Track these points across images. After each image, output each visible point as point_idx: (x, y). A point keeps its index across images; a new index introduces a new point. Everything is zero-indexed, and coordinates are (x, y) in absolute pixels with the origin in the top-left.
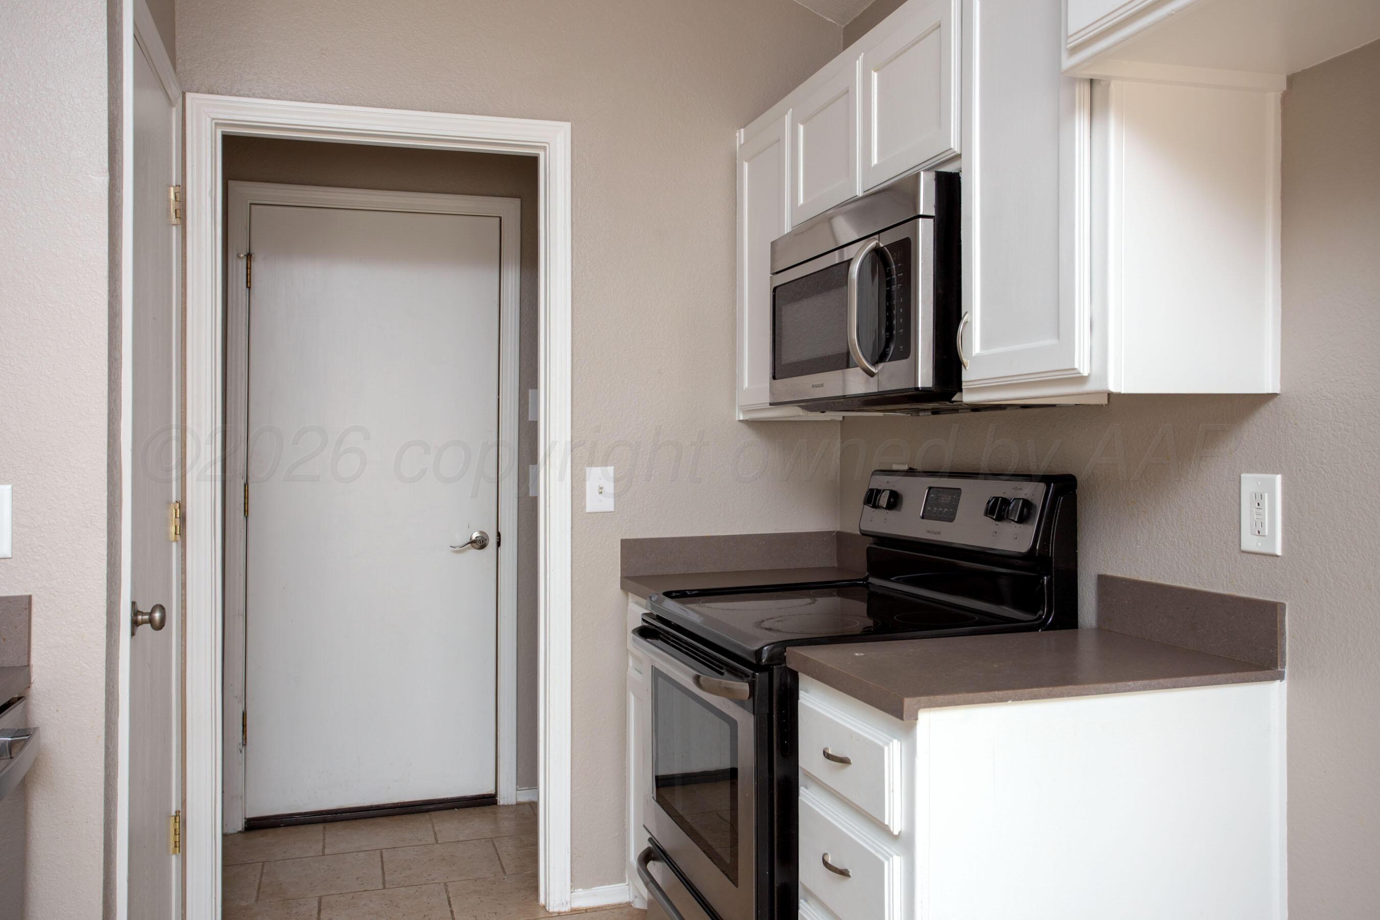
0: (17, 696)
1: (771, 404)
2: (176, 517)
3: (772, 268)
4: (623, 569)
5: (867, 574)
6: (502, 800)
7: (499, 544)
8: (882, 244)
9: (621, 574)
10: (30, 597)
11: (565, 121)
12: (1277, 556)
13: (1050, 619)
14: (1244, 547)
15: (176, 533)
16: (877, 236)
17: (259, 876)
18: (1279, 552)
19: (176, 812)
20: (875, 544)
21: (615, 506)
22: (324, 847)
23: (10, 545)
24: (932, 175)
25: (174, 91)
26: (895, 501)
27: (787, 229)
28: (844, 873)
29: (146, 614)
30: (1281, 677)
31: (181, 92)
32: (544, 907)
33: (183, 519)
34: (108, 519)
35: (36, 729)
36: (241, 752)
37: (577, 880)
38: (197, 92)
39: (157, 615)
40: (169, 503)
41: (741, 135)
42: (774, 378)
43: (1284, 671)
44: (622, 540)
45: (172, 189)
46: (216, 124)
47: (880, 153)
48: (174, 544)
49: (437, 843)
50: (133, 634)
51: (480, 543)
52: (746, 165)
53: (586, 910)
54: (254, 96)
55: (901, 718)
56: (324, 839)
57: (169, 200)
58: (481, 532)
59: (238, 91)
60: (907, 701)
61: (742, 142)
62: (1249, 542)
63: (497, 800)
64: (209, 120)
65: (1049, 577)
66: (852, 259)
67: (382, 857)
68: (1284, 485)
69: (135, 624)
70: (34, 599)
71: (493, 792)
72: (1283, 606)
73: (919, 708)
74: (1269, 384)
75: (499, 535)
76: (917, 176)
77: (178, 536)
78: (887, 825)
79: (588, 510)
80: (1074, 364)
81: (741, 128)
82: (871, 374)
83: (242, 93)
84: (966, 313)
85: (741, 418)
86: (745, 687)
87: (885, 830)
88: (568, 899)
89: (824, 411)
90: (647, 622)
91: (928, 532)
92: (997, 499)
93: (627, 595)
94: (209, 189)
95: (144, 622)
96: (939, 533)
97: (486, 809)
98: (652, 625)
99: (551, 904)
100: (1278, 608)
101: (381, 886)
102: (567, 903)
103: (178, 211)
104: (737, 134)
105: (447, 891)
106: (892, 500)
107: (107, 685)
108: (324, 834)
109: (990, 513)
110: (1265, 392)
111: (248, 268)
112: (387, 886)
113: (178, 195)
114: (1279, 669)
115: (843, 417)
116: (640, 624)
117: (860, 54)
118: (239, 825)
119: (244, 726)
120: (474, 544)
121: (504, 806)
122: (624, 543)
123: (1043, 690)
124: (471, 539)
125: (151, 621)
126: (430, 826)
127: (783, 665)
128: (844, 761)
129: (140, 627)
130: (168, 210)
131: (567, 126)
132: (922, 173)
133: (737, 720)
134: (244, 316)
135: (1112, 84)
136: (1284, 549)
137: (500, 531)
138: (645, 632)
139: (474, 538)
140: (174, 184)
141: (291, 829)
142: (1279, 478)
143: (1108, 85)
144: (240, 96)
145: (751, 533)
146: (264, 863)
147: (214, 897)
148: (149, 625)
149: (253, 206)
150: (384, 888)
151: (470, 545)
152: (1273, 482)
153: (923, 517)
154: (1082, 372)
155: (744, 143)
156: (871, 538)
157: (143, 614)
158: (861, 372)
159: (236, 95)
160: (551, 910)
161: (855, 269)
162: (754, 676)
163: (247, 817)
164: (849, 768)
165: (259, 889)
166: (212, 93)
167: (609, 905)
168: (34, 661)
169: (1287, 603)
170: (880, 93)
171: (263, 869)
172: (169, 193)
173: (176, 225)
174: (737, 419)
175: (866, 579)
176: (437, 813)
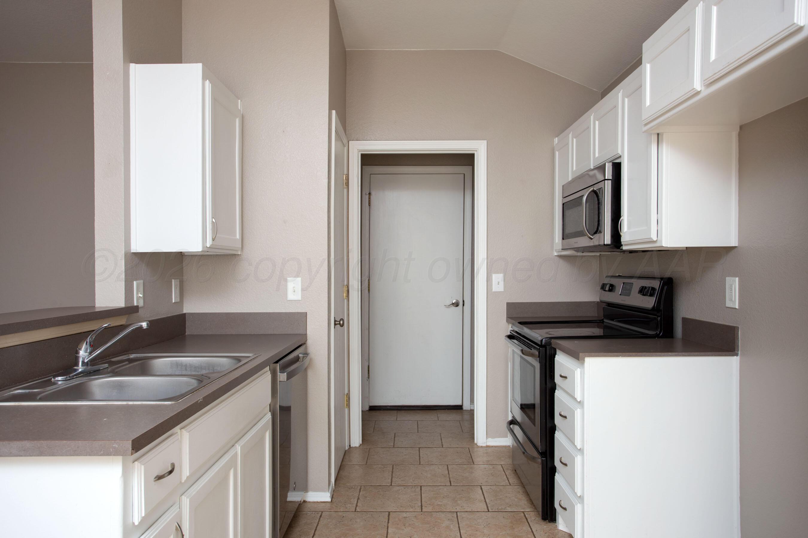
0: (303, 343)
1: (562, 249)
2: (346, 290)
3: (563, 196)
4: (507, 314)
5: (603, 318)
6: (465, 408)
7: (463, 305)
8: (595, 188)
9: (507, 316)
10: (306, 313)
11: (484, 140)
12: (737, 309)
13: (661, 334)
14: (727, 305)
15: (346, 296)
16: (593, 186)
17: (374, 424)
18: (737, 307)
19: (347, 394)
20: (606, 306)
21: (504, 289)
22: (397, 418)
23: (301, 297)
24: (611, 164)
25: (345, 141)
26: (612, 288)
27: (570, 179)
28: (565, 417)
29: (338, 321)
30: (737, 355)
31: (347, 141)
32: (476, 444)
33: (348, 291)
34: (328, 289)
35: (309, 353)
36: (368, 380)
37: (488, 435)
38: (353, 140)
39: (341, 322)
40: (344, 285)
41: (556, 140)
42: (563, 239)
43: (738, 353)
44: (507, 303)
45: (345, 176)
46: (359, 151)
47: (599, 153)
48: (345, 300)
49: (438, 420)
50: (334, 328)
51: (456, 305)
52: (557, 153)
53: (492, 447)
54: (371, 140)
55: (579, 360)
56: (397, 415)
57: (344, 179)
58: (457, 300)
59: (366, 139)
60: (581, 354)
61: (557, 143)
62: (729, 304)
63: (462, 408)
64: (357, 150)
65: (661, 317)
66: (583, 195)
67: (418, 423)
68: (739, 281)
69: (335, 324)
70: (307, 313)
71: (461, 404)
72: (738, 328)
73: (585, 357)
74: (733, 242)
75: (463, 301)
76: (605, 164)
77: (347, 297)
78: (576, 398)
79: (493, 291)
80: (651, 236)
81: (556, 137)
82: (591, 239)
83: (367, 139)
84: (622, 216)
85: (556, 255)
86: (537, 353)
87: (575, 399)
88: (485, 441)
89: (583, 252)
90: (511, 333)
91: (622, 300)
92: (643, 287)
93: (509, 324)
94: (356, 174)
95: (338, 324)
96: (625, 301)
97: (459, 411)
98: (513, 334)
99: (479, 443)
100: (736, 329)
101: (417, 432)
102: (485, 443)
103: (346, 183)
104: (555, 140)
105: (441, 436)
106: (611, 288)
107: (328, 342)
108: (397, 414)
109: (640, 292)
110: (732, 246)
111: (369, 198)
112: (419, 432)
113: (346, 178)
114: (736, 352)
115: (600, 254)
116: (509, 334)
117: (592, 114)
118: (367, 408)
119: (369, 371)
120: (454, 305)
121: (465, 410)
122: (508, 304)
123: (634, 354)
124: (452, 302)
125: (340, 324)
126: (436, 414)
127: (550, 346)
128: (566, 377)
129: (336, 326)
130: (343, 183)
131: (485, 142)
132: (607, 164)
133: (536, 366)
134: (368, 214)
135: (664, 134)
136: (739, 306)
137: (464, 299)
138: (511, 337)
139: (454, 302)
140: (345, 174)
141: (386, 411)
142: (737, 279)
143: (663, 134)
144: (367, 140)
145: (560, 301)
146: (376, 421)
147: (359, 425)
148: (339, 325)
149: (371, 175)
150: (418, 433)
151: (452, 305)
152: (735, 281)
153: (620, 295)
154: (653, 239)
155: (558, 143)
156: (605, 303)
157: (337, 321)
158: (587, 237)
159: (365, 140)
160: (479, 445)
161: (585, 198)
162: (539, 349)
163: (370, 405)
164: (567, 380)
165: (374, 428)
166: (358, 140)
167: (501, 446)
168: (308, 332)
169: (740, 327)
170: (599, 129)
171: (375, 423)
172: (343, 177)
173: (346, 188)
174: (554, 255)
175: (603, 320)
176: (440, 410)
